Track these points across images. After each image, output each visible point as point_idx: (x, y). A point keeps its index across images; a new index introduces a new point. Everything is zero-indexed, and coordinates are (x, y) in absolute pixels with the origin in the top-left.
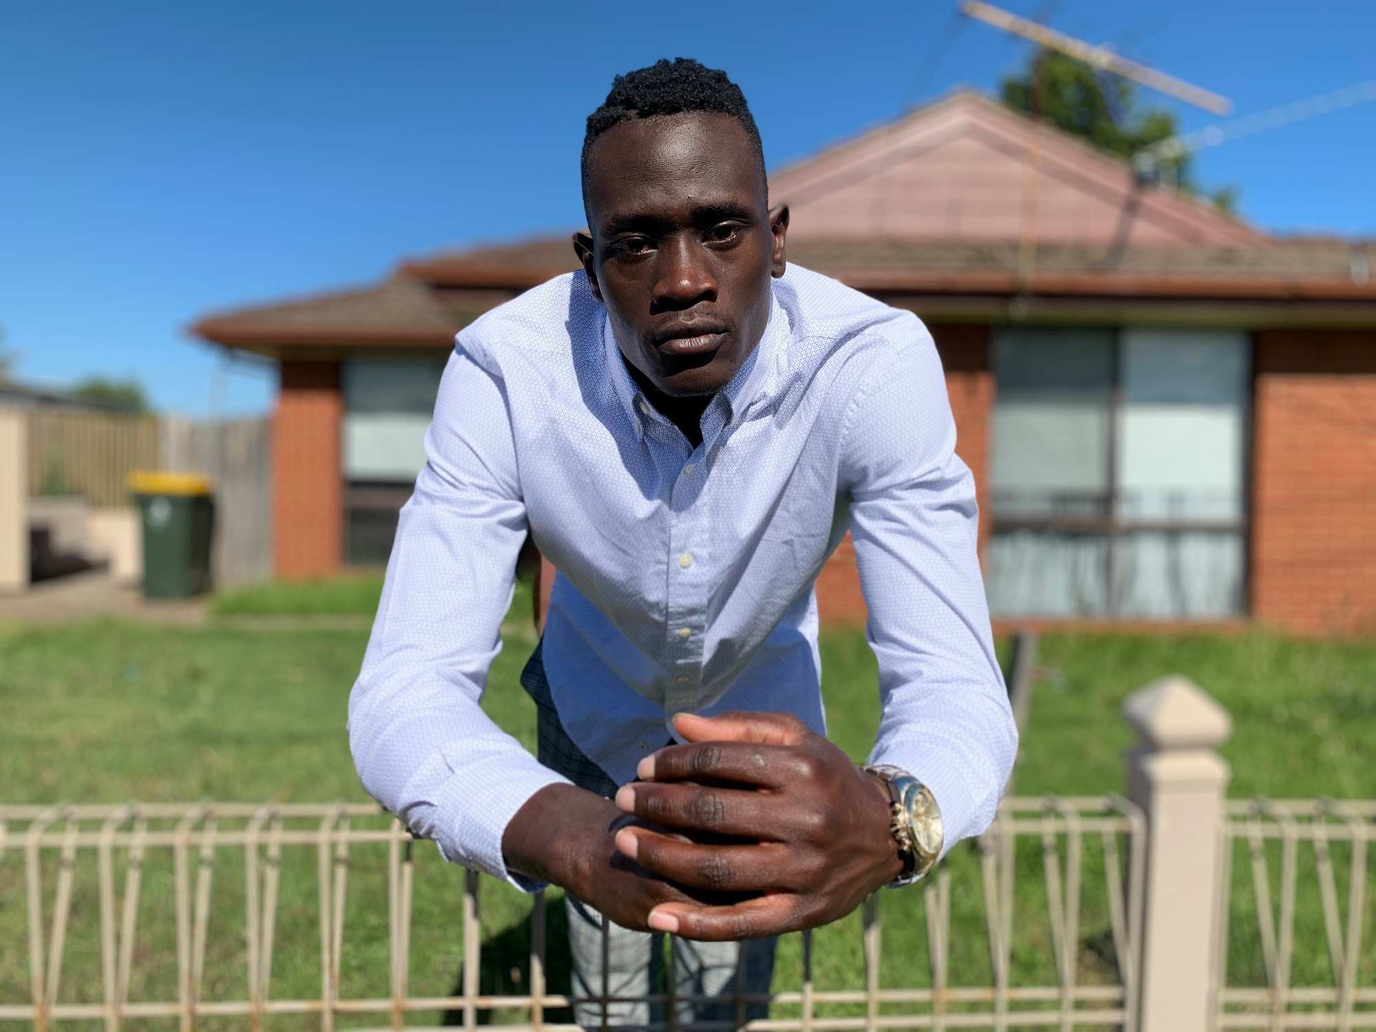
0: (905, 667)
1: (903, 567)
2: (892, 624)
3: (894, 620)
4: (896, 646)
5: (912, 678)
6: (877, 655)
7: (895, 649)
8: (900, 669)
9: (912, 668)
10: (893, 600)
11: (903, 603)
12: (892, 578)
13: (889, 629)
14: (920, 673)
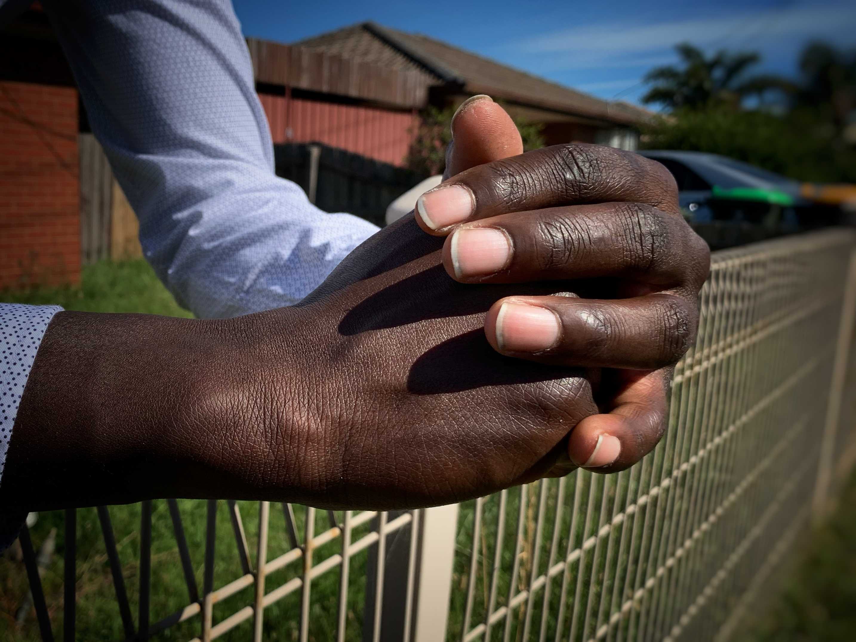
0: (207, 179)
1: (201, 47)
2: (191, 124)
3: (193, 118)
4: (194, 153)
5: (215, 191)
6: (164, 168)
7: (191, 156)
8: (198, 183)
9: (218, 178)
10: (191, 91)
11: (205, 95)
12: (188, 62)
13: (186, 130)
14: (229, 183)
